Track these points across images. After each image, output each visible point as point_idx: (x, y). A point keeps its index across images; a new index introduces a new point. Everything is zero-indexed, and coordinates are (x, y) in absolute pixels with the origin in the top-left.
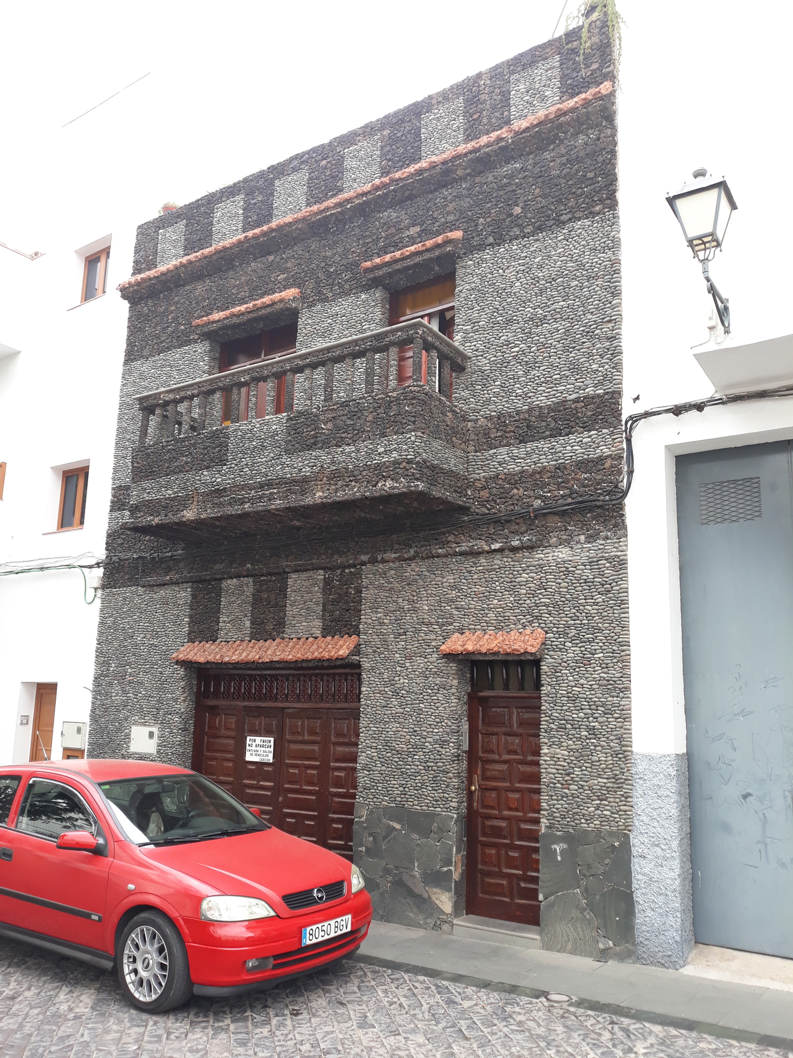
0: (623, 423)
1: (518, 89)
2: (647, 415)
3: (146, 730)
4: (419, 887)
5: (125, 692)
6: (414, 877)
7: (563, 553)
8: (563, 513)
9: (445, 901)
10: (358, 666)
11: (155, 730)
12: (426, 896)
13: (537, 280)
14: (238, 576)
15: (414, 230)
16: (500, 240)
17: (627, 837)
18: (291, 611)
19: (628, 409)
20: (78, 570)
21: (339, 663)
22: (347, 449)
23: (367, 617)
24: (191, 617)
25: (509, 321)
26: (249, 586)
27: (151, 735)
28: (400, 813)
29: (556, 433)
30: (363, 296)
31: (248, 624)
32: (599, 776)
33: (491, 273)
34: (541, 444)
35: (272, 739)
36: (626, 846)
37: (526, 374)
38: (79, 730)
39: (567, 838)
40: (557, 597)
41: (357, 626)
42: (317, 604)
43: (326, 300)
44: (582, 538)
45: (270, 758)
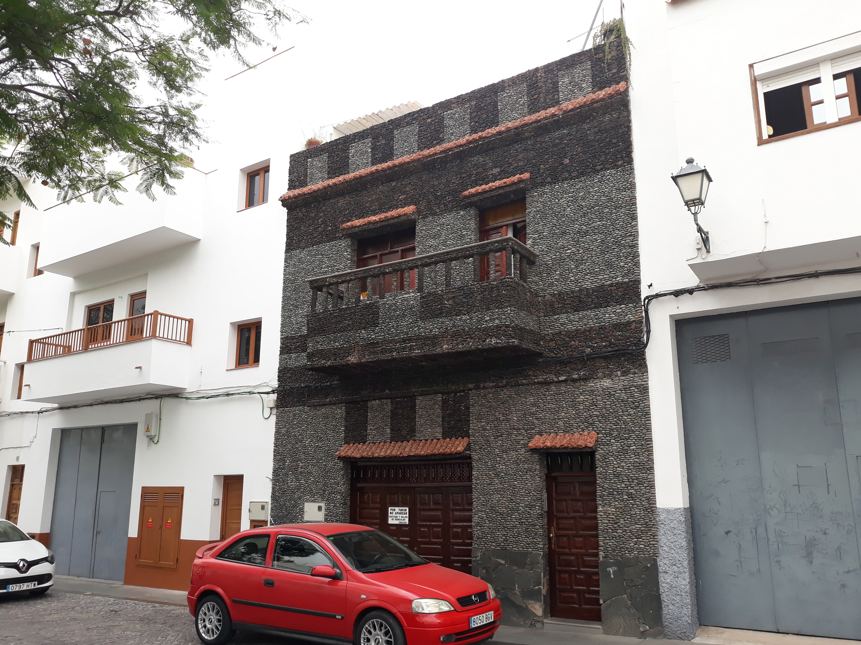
0: (642, 300)
1: (564, 81)
2: (657, 296)
3: (316, 505)
4: (519, 601)
5: (298, 479)
6: (515, 594)
7: (607, 383)
8: (606, 358)
9: (538, 609)
10: (470, 457)
11: (323, 505)
12: (524, 606)
13: (581, 207)
14: (380, 399)
15: (496, 171)
16: (555, 180)
17: (655, 561)
18: (419, 421)
19: (645, 292)
20: (257, 395)
21: (457, 456)
22: (464, 317)
23: (475, 425)
24: (346, 427)
25: (564, 233)
26: (388, 406)
27: (320, 508)
28: (504, 553)
29: (598, 306)
30: (462, 213)
31: (388, 431)
32: (636, 523)
33: (550, 201)
34: (589, 313)
35: (407, 509)
36: (655, 566)
37: (576, 267)
38: (263, 508)
39: (616, 563)
40: (604, 410)
41: (467, 431)
42: (438, 416)
43: (434, 214)
44: (619, 373)
45: (407, 521)
